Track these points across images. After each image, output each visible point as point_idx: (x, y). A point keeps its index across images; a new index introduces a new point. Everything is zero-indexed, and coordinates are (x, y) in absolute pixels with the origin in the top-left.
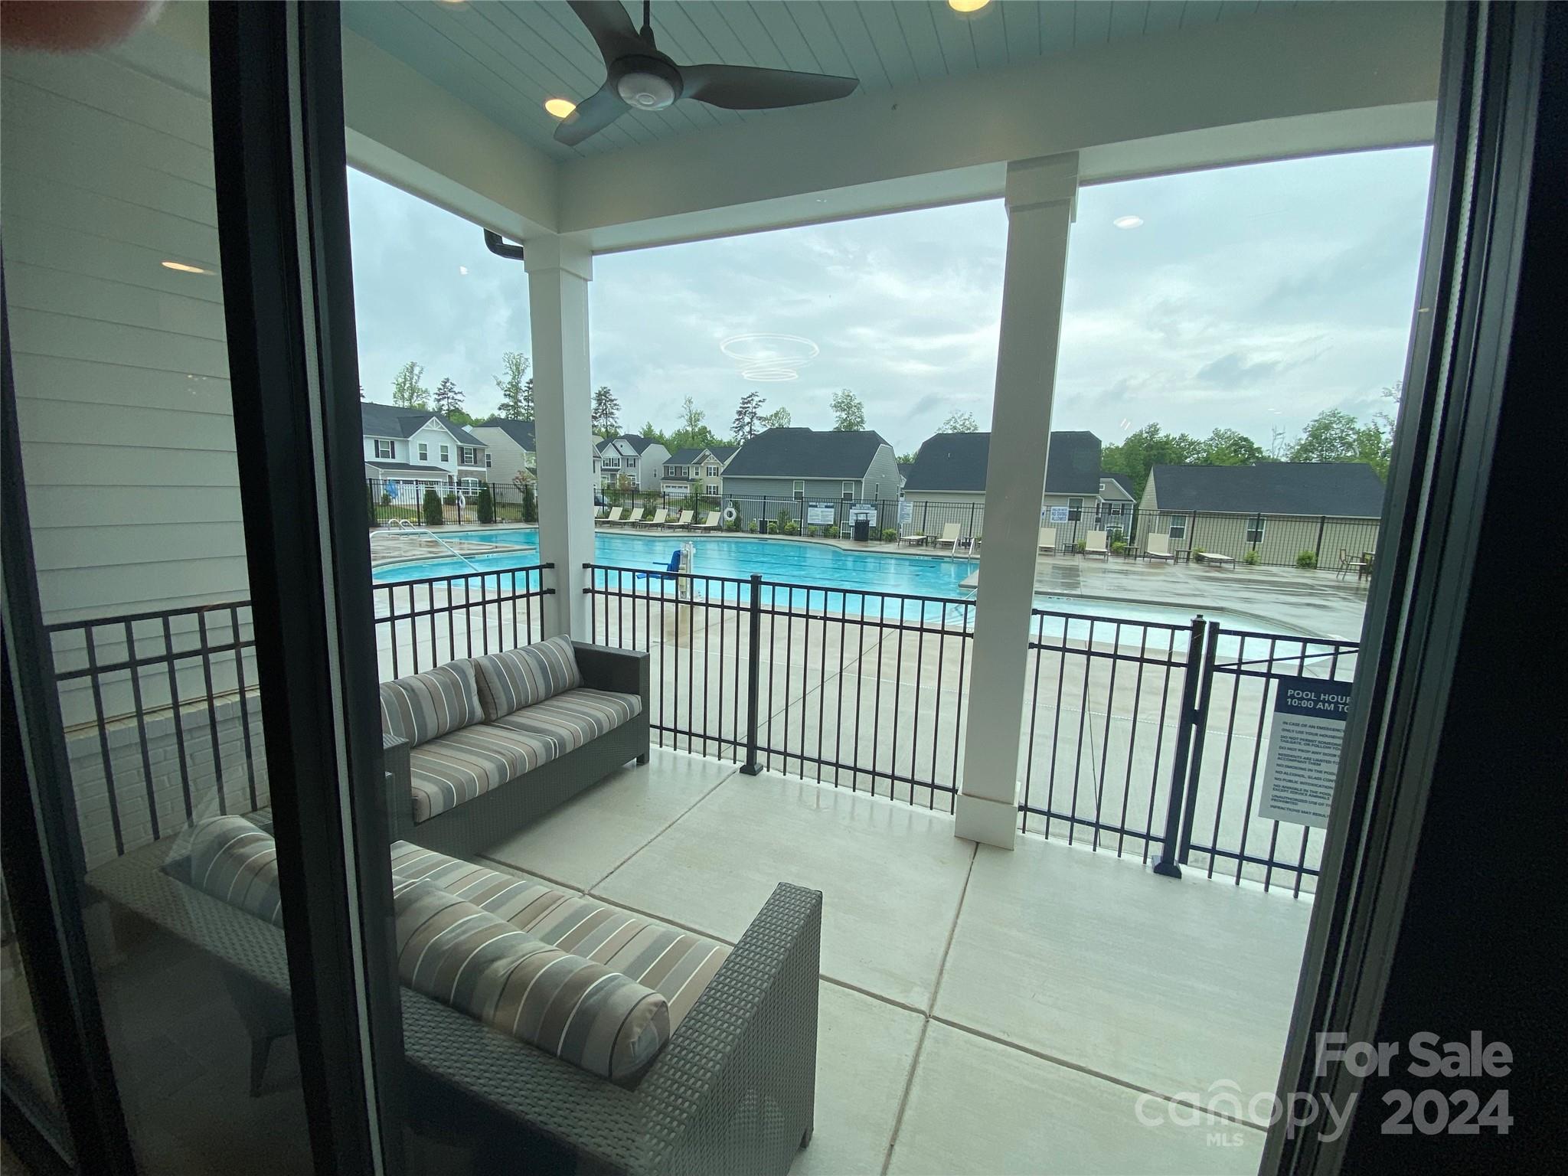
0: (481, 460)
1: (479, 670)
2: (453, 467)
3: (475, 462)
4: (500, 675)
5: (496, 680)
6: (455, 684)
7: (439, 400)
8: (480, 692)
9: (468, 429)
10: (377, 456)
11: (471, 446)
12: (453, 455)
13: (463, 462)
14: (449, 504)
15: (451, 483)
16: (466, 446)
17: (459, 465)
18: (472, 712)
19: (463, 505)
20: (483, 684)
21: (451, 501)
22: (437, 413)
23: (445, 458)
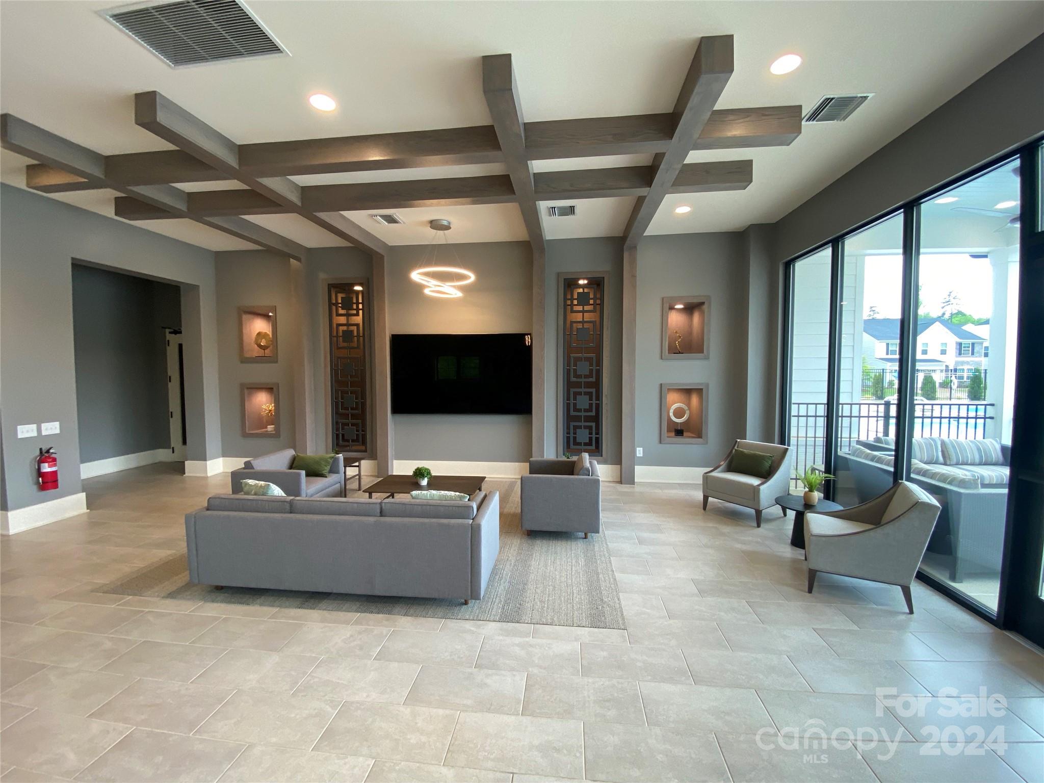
0: (978, 352)
1: (943, 443)
2: (951, 359)
3: (973, 354)
4: (954, 447)
5: (952, 449)
6: (931, 445)
7: (943, 308)
8: (943, 452)
9: (969, 328)
10: (887, 354)
11: (970, 341)
12: (952, 350)
13: (960, 354)
14: (942, 387)
15: (947, 370)
16: (963, 341)
17: (956, 357)
18: (937, 457)
19: (954, 387)
20: (945, 449)
21: (946, 385)
22: (940, 319)
23: (943, 352)
